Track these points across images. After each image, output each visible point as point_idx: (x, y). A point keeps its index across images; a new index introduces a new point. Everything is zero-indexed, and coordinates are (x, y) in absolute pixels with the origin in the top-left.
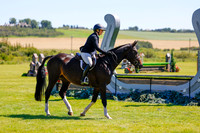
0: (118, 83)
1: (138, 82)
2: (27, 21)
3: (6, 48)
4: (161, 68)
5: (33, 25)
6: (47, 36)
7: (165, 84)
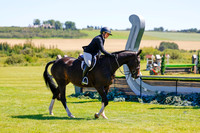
0: (143, 85)
1: (163, 84)
2: (51, 22)
3: (30, 49)
4: (187, 70)
5: (57, 26)
6: (71, 37)
7: (191, 86)
